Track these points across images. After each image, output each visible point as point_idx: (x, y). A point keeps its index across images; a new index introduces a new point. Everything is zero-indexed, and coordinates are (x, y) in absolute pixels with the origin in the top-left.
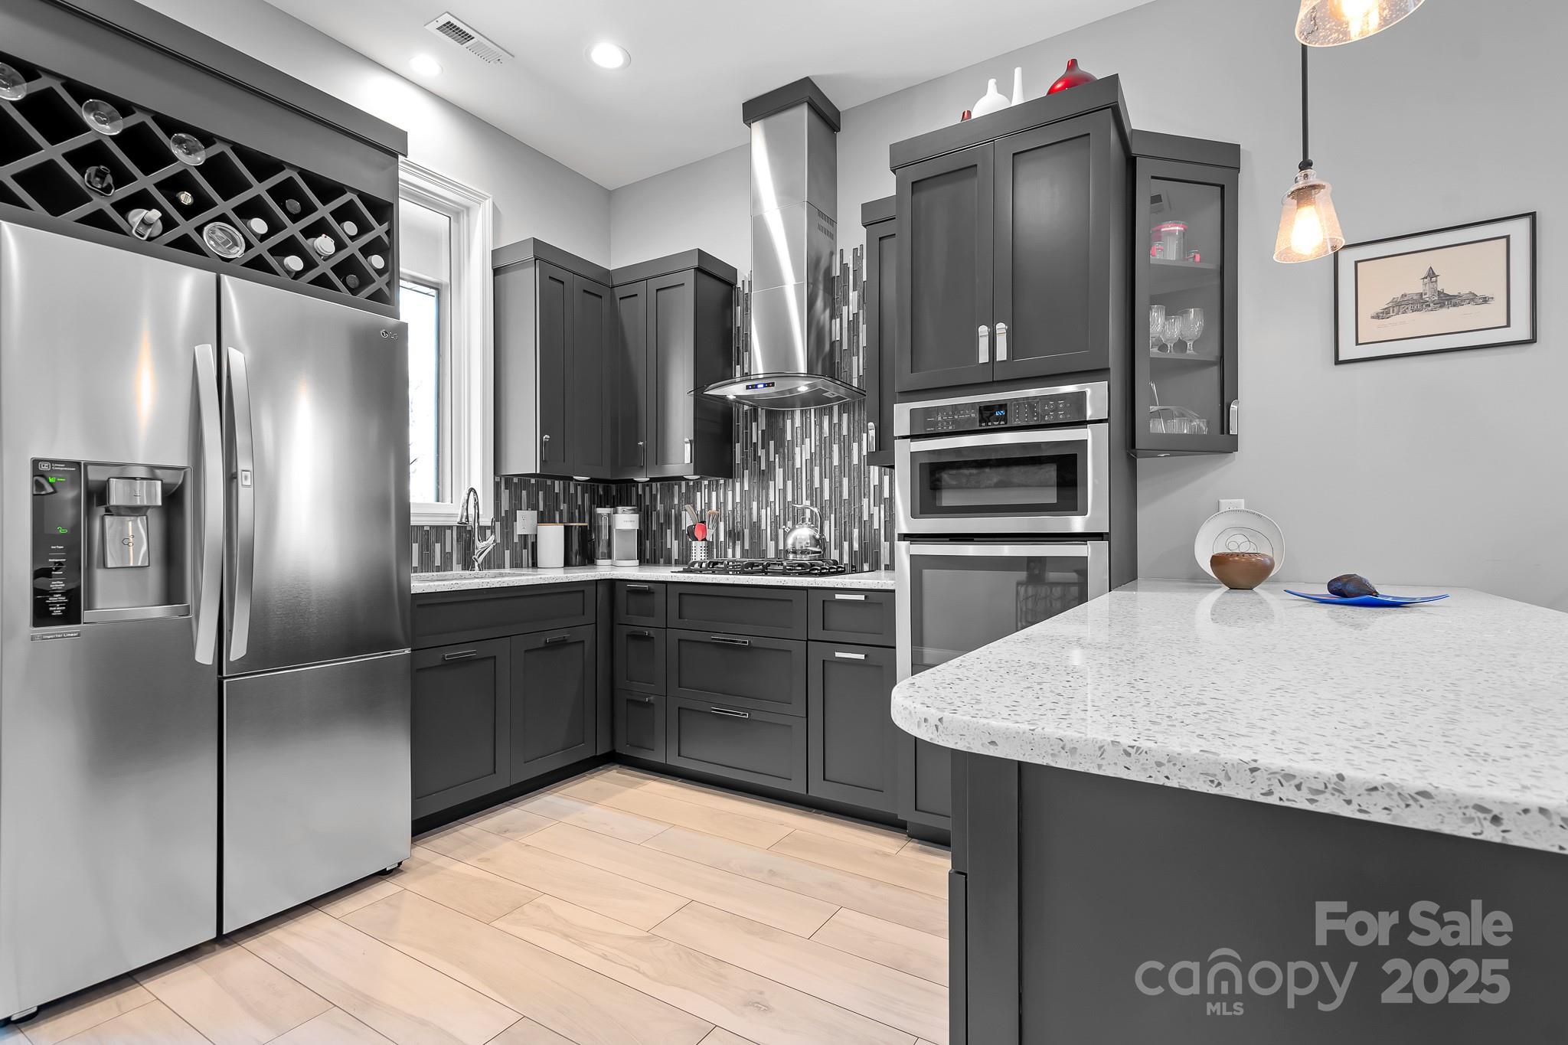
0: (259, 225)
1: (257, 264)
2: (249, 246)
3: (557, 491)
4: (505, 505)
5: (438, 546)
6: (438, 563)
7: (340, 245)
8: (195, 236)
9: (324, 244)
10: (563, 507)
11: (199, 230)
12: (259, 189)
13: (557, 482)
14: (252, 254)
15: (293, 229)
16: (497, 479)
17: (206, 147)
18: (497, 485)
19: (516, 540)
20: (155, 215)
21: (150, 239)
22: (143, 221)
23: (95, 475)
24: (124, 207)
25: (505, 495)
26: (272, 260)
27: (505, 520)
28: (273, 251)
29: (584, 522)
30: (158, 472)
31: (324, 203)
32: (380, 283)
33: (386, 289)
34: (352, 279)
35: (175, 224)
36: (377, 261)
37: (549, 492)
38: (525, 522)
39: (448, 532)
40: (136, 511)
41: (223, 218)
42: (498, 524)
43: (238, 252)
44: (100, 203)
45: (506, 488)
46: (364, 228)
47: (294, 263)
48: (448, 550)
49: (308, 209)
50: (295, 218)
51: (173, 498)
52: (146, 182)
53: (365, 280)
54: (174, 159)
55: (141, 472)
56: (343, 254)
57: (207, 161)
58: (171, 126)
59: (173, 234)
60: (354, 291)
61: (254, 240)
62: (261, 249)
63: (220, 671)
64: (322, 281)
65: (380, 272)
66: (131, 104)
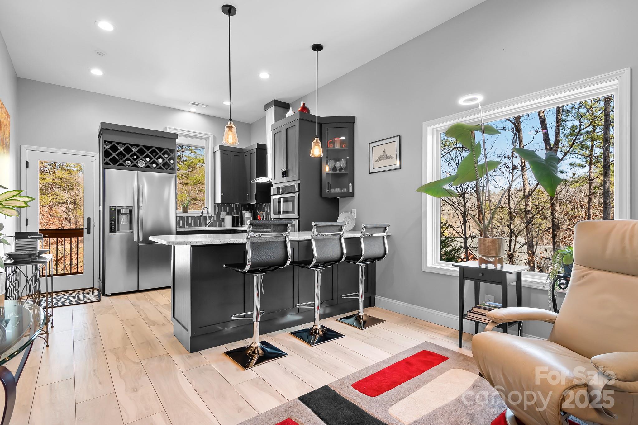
0: (148, 159)
1: (148, 167)
2: (146, 164)
3: (233, 207)
4: (217, 211)
5: (199, 221)
6: (199, 225)
7: (163, 160)
8: (136, 164)
9: (160, 160)
10: (235, 211)
11: (137, 163)
12: (148, 152)
13: (233, 205)
14: (147, 165)
15: (154, 159)
16: (215, 204)
17: (138, 147)
18: (215, 206)
19: (220, 220)
20: (129, 162)
21: (129, 166)
22: (128, 163)
23: (118, 208)
24: (125, 161)
25: (217, 208)
26: (150, 166)
27: (218, 215)
28: (150, 164)
29: (238, 215)
30: (128, 207)
31: (160, 152)
32: (172, 166)
33: (174, 167)
34: (166, 167)
35: (133, 162)
36: (172, 162)
37: (230, 207)
38: (223, 215)
39: (201, 218)
40: (125, 214)
41: (141, 159)
42: (215, 216)
43: (144, 165)
44: (121, 161)
45: (217, 207)
46: (169, 155)
47: (154, 165)
48: (201, 222)
49: (157, 154)
50: (154, 157)
51: (131, 212)
52: (128, 156)
53: (169, 166)
54: (133, 151)
55: (126, 208)
56: (164, 162)
57: (138, 150)
58: (132, 145)
59: (133, 164)
60: (167, 169)
61: (146, 162)
62: (148, 164)
63: (138, 243)
64: (160, 168)
65: (172, 164)
66: (125, 143)
